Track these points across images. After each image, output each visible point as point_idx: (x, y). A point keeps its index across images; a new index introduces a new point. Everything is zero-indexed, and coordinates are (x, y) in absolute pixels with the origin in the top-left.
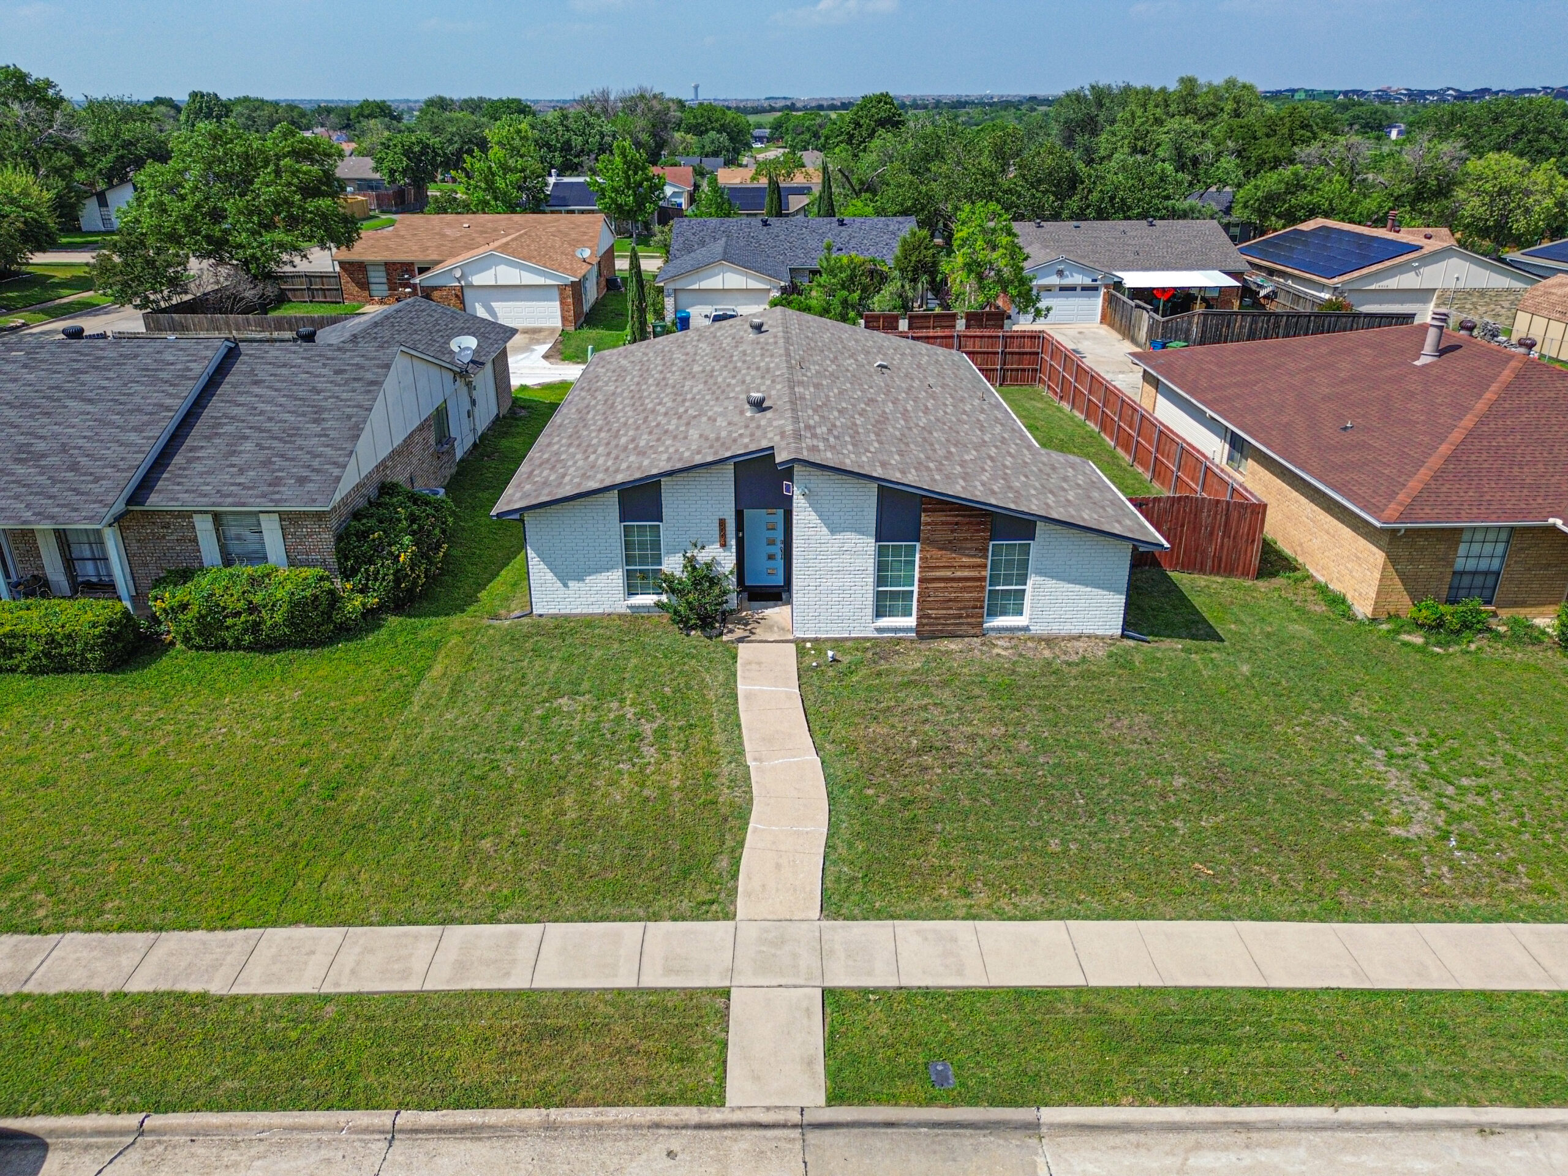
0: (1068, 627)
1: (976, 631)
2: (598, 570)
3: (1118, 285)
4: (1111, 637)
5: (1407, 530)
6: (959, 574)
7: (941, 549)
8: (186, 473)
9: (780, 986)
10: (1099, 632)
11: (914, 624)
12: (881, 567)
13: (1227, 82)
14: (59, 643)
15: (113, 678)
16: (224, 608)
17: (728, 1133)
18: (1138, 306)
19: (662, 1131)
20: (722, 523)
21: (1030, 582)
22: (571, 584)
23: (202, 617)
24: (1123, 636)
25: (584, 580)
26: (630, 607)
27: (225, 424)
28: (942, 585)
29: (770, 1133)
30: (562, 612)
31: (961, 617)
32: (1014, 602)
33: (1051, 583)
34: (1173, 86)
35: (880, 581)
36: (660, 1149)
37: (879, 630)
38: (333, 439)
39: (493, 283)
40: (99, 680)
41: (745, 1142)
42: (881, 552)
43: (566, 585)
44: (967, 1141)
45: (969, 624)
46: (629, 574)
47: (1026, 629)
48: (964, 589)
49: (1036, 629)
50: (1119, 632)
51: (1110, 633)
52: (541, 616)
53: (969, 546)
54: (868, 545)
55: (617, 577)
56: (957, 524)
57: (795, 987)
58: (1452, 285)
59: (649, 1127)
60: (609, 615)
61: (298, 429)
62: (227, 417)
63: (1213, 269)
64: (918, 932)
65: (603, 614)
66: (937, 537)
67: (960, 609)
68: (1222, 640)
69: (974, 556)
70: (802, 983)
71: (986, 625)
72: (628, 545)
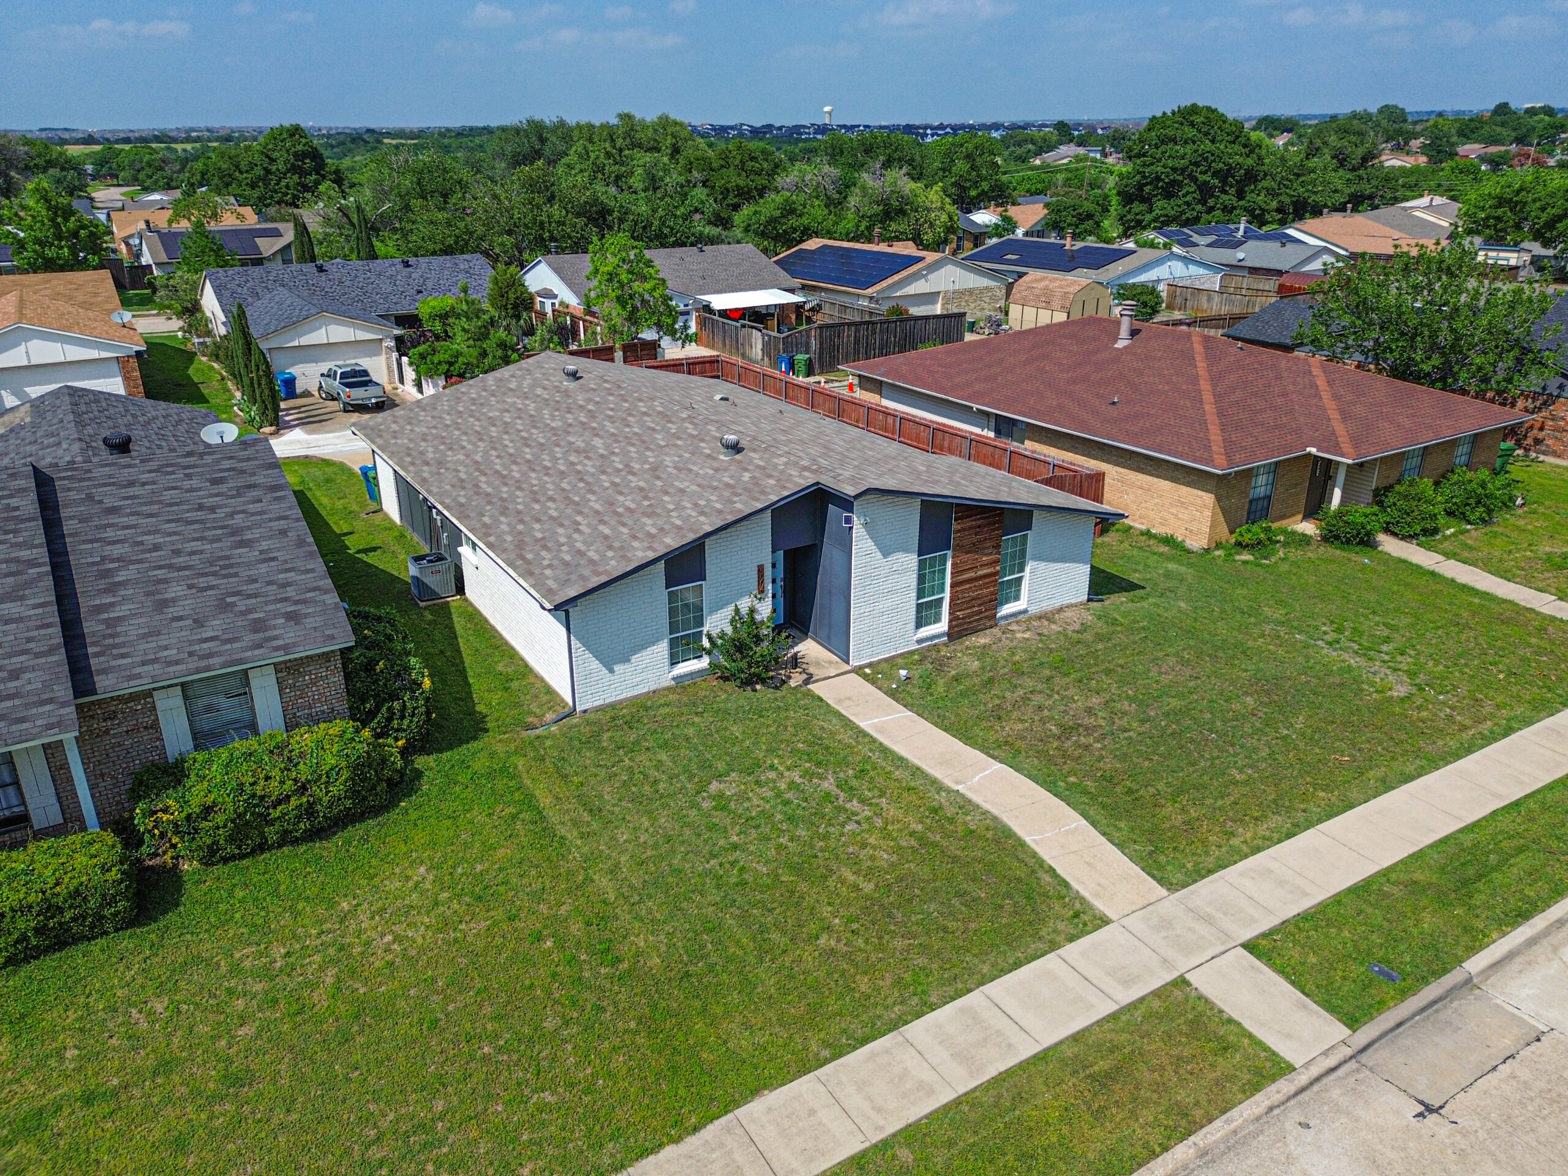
0: (1053, 601)
1: (992, 623)
2: (643, 647)
3: (707, 308)
4: (1081, 604)
5: (1236, 472)
6: (980, 573)
7: (967, 553)
8: (117, 640)
9: (1213, 958)
10: (1073, 601)
11: (946, 628)
12: (921, 579)
13: (660, 118)
14: (59, 908)
15: (150, 932)
16: (262, 798)
17: (1316, 1088)
18: (743, 326)
19: (1276, 1112)
20: (761, 570)
21: (1028, 569)
22: (616, 668)
23: (239, 816)
24: (1089, 600)
25: (629, 661)
26: (673, 679)
27: (118, 569)
28: (968, 586)
29: (1341, 1072)
30: (608, 701)
31: (980, 612)
32: (1013, 590)
33: (1042, 565)
34: (614, 121)
35: (920, 594)
36: (1290, 1125)
37: (919, 641)
38: (286, 561)
39: (25, 363)
40: (126, 942)
41: (1334, 1090)
42: (922, 565)
43: (612, 671)
44: (1447, 1013)
45: (986, 617)
46: (673, 644)
47: (1025, 611)
48: (981, 588)
49: (1034, 610)
50: (1086, 597)
51: (1079, 600)
52: (585, 711)
53: (988, 545)
54: (909, 561)
55: (662, 649)
56: (979, 527)
57: (1223, 953)
58: (951, 288)
59: (1267, 1113)
60: (654, 692)
61: (228, 557)
62: (112, 561)
63: (772, 288)
64: (1242, 874)
65: (649, 693)
66: (965, 542)
67: (980, 605)
68: (1143, 588)
69: (990, 554)
70: (1222, 948)
71: (999, 615)
72: (672, 612)
